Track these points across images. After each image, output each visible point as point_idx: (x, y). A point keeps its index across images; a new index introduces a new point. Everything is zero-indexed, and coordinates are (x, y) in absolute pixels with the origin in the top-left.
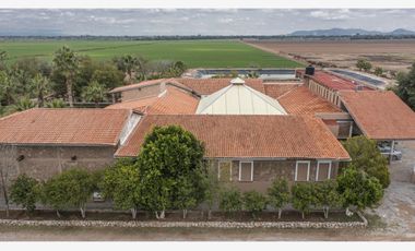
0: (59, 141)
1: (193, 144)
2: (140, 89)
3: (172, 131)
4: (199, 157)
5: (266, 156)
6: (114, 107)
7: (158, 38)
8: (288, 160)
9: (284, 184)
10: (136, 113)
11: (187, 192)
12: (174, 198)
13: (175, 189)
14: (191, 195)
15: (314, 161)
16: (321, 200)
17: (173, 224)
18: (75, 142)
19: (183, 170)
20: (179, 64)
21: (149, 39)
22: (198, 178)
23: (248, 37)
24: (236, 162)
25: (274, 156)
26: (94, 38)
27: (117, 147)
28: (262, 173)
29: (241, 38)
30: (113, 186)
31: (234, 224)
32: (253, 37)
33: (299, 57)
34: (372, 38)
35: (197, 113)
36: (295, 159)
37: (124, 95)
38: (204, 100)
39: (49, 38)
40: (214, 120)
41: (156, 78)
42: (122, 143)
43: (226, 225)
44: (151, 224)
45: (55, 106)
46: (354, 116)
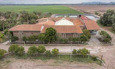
0: (30, 30)
1: (55, 30)
2: (43, 20)
3: (51, 28)
4: (56, 32)
5: (68, 33)
6: (37, 24)
7: (43, 5)
8: (72, 33)
9: (71, 37)
10: (43, 25)
11: (53, 38)
12: (51, 40)
13: (51, 38)
14: (54, 39)
15: (77, 34)
16: (77, 40)
17: (51, 45)
18: (33, 30)
19: (53, 35)
20: (50, 13)
21: (41, 5)
22: (56, 36)
23: (69, 4)
24: (62, 34)
25: (69, 33)
26: (25, 5)
27: (40, 31)
28: (67, 36)
29: (67, 4)
30: (41, 38)
31: (62, 44)
32: (70, 4)
33: (81, 11)
34: (103, 4)
35: (55, 25)
36: (73, 33)
37: (39, 21)
38: (56, 22)
39: (12, 5)
40: (58, 26)
41: (45, 17)
42: (41, 30)
43: (60, 45)
44: (47, 45)
45: (25, 24)
46: (86, 25)
